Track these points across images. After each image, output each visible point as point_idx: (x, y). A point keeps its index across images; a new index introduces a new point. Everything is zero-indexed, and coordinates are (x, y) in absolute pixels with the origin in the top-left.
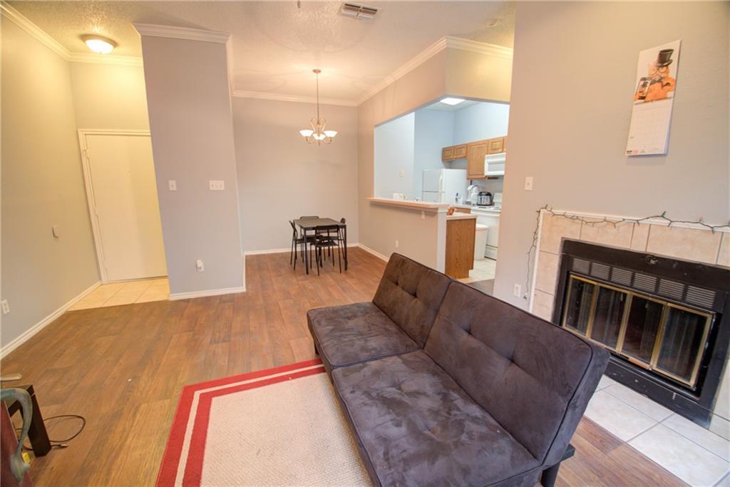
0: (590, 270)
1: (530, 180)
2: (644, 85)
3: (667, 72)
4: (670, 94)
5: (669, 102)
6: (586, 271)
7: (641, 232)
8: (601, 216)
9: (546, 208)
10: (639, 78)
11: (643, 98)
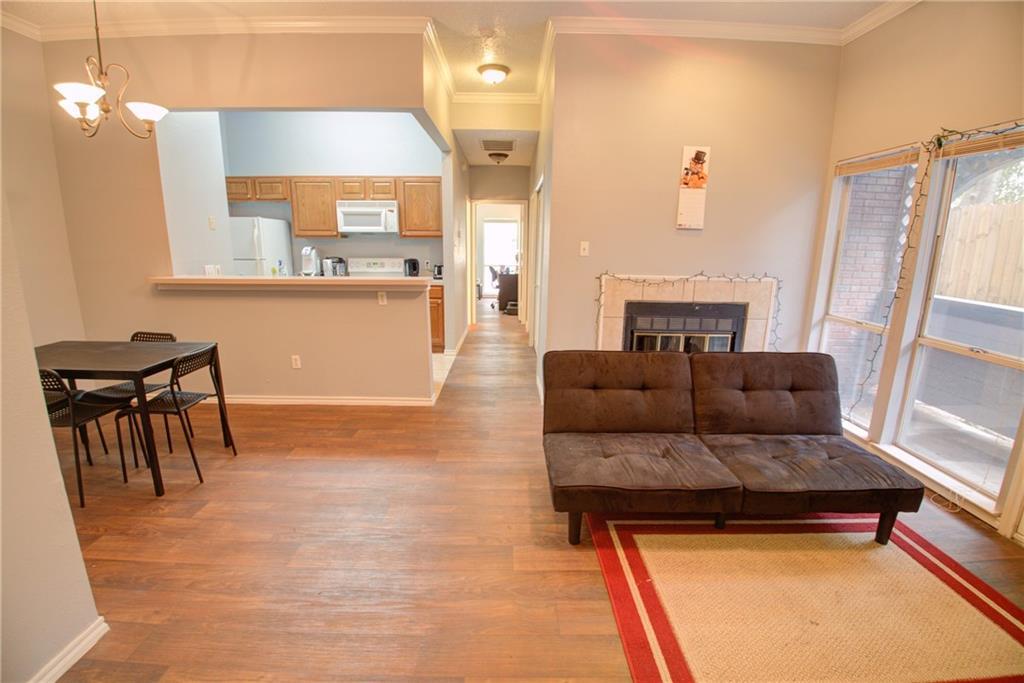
0: (652, 325)
1: (585, 245)
2: (687, 174)
3: (702, 168)
4: (705, 186)
5: (704, 191)
6: (649, 327)
7: (690, 286)
8: (660, 277)
9: (606, 274)
10: (684, 167)
11: (686, 184)
